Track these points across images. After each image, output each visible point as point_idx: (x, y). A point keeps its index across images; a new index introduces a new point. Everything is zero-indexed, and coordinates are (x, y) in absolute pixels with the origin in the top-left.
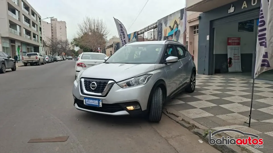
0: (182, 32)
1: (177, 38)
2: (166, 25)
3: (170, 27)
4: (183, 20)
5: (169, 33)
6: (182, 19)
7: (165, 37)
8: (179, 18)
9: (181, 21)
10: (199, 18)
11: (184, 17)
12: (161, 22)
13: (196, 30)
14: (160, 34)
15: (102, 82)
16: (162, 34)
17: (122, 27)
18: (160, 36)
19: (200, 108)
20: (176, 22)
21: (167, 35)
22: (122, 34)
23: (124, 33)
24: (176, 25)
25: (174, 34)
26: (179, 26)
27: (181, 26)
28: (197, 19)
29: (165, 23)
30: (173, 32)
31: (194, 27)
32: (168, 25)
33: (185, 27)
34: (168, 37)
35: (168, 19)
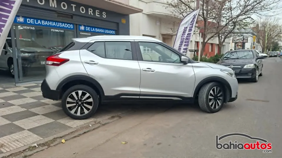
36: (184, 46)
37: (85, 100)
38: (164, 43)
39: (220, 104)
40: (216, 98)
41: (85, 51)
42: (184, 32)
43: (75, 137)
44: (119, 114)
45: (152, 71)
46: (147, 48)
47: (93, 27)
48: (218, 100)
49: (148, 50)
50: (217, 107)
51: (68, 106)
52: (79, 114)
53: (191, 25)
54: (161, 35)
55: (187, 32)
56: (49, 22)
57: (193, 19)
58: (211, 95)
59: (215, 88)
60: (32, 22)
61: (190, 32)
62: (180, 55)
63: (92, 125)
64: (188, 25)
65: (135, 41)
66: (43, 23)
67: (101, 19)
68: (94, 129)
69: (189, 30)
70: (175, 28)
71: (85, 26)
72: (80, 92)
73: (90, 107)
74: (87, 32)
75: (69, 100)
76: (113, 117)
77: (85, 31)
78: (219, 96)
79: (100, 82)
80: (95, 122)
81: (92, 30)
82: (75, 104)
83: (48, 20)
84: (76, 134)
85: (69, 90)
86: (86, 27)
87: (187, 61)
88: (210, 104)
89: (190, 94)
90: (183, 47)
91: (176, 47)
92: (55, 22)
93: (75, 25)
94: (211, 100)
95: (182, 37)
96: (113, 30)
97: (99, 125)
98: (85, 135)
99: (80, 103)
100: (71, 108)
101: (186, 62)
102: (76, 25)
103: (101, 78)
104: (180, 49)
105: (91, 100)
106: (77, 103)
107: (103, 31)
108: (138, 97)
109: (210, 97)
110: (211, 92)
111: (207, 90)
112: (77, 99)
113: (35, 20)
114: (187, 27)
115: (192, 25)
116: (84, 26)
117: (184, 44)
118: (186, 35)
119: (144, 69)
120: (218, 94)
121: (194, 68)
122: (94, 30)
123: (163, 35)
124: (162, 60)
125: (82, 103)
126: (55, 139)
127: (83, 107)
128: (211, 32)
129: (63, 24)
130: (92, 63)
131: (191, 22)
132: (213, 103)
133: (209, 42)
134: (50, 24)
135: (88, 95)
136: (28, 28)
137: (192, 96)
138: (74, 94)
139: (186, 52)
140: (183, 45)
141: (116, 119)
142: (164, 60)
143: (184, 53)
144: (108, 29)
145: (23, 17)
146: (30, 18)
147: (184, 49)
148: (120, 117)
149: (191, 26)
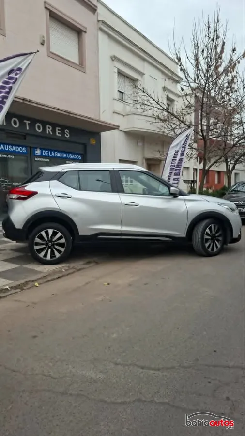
36: (175, 175)
37: (56, 241)
38: (149, 172)
39: (219, 246)
40: (214, 238)
41: (56, 182)
42: (174, 157)
43: (49, 281)
44: (96, 259)
45: (136, 206)
46: (129, 179)
47: (51, 151)
48: (216, 241)
49: (131, 181)
50: (215, 250)
51: (36, 248)
52: (49, 257)
53: (183, 147)
54: (144, 161)
55: (178, 157)
57: (186, 140)
58: (207, 234)
59: (212, 226)
61: (182, 157)
62: (169, 186)
63: (66, 270)
64: (180, 148)
65: (115, 169)
67: (63, 140)
68: (68, 274)
69: (181, 154)
70: (164, 150)
71: (42, 149)
72: (51, 231)
73: (63, 250)
74: (45, 157)
75: (37, 240)
76: (89, 263)
77: (41, 156)
78: (218, 236)
79: (74, 219)
80: (69, 267)
81: (51, 154)
82: (44, 246)
84: (49, 278)
85: (37, 229)
86: (43, 151)
87: (178, 193)
88: (207, 245)
89: (182, 233)
90: (173, 177)
91: (165, 177)
92: (4, 144)
93: (28, 148)
94: (207, 240)
95: (172, 163)
96: (79, 154)
97: (74, 270)
98: (59, 279)
99: (50, 244)
100: (40, 251)
101: (175, 194)
102: (30, 147)
103: (75, 215)
104: (169, 179)
105: (63, 241)
106: (47, 244)
107: (65, 155)
108: (119, 237)
109: (206, 237)
110: (208, 230)
111: (202, 228)
112: (46, 239)
114: (178, 151)
115: (185, 148)
116: (40, 149)
117: (174, 172)
118: (177, 161)
119: (125, 203)
120: (217, 233)
121: (187, 202)
122: (53, 154)
123: (147, 160)
124: (147, 193)
125: (53, 245)
126: (27, 283)
127: (54, 249)
128: (216, 154)
129: (14, 147)
130: (65, 196)
131: (183, 145)
132: (210, 245)
133: (212, 168)
135: (59, 234)
137: (185, 236)
138: (43, 233)
139: (177, 183)
140: (173, 174)
141: (91, 265)
142: (149, 192)
143: (176, 185)
144: (73, 153)
147: (174, 179)
148: (97, 263)
149: (183, 149)
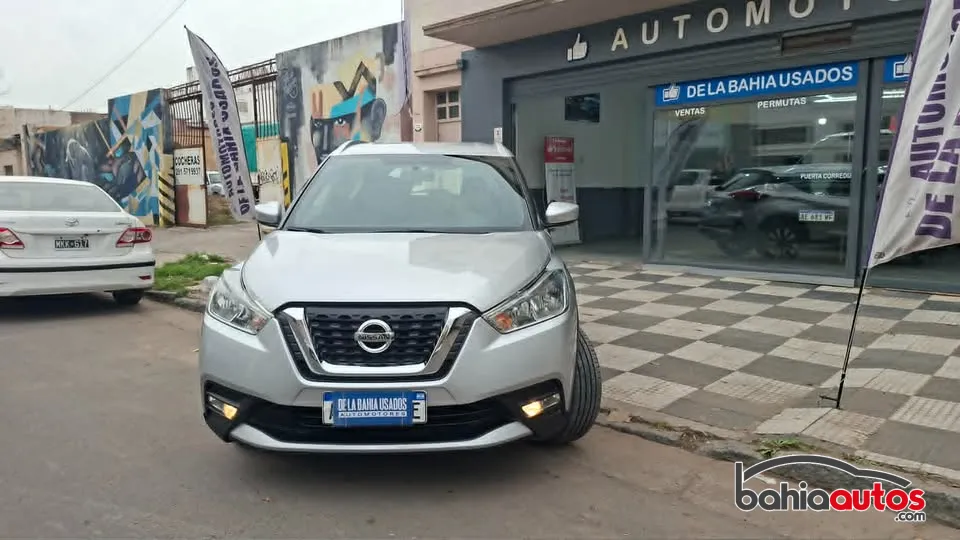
0: (393, 109)
1: (374, 128)
2: (319, 78)
3: (338, 85)
4: (396, 67)
5: (335, 109)
6: (389, 60)
7: (316, 120)
8: (378, 55)
9: (386, 68)
10: (461, 66)
11: (398, 56)
12: (295, 64)
13: (447, 105)
14: (291, 106)
15: (415, 318)
16: (299, 109)
17: (219, 73)
18: (294, 115)
19: (632, 371)
20: (366, 69)
21: (327, 115)
22: (217, 101)
23: (224, 97)
24: (363, 82)
25: (358, 111)
26: (378, 85)
27: (389, 87)
28: (456, 67)
29: (313, 69)
30: (355, 106)
31: (440, 96)
32: (329, 78)
33: (407, 92)
34: (330, 122)
35: (329, 55)
56: (751, 79)
60: (701, 93)
66: (733, 89)
83: (747, 76)
92: (776, 73)
102: (870, 60)
113: (709, 86)
129: (808, 73)
134: (755, 86)
136: (687, 112)
145: (677, 84)
146: (695, 83)
